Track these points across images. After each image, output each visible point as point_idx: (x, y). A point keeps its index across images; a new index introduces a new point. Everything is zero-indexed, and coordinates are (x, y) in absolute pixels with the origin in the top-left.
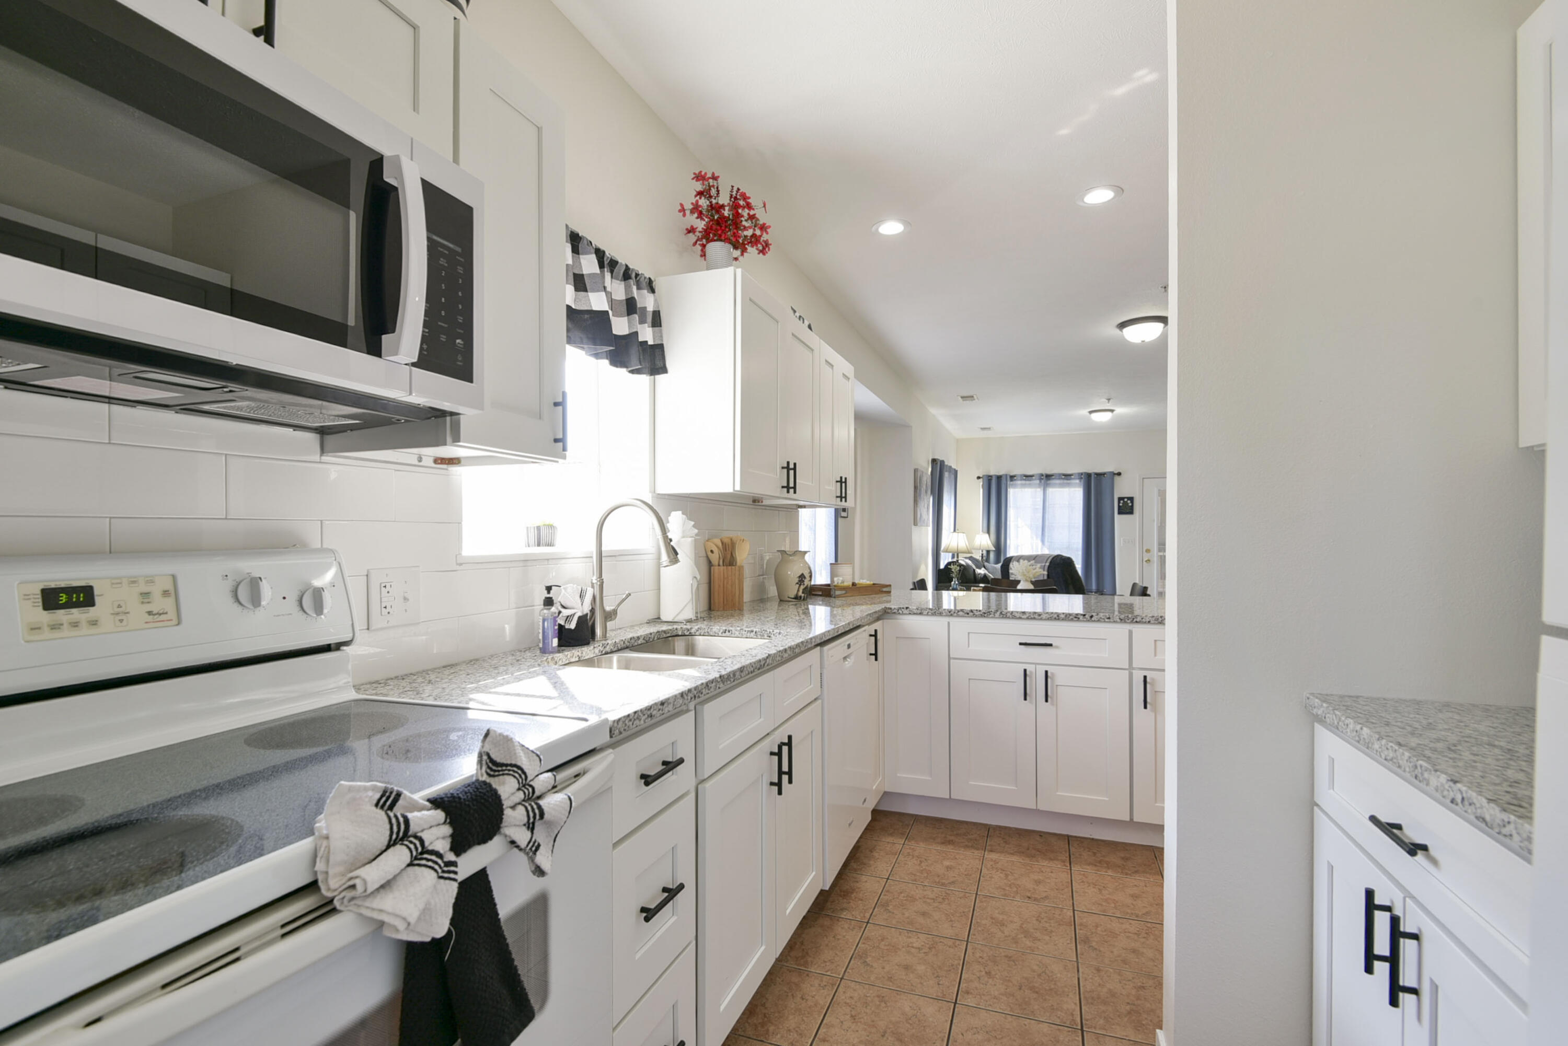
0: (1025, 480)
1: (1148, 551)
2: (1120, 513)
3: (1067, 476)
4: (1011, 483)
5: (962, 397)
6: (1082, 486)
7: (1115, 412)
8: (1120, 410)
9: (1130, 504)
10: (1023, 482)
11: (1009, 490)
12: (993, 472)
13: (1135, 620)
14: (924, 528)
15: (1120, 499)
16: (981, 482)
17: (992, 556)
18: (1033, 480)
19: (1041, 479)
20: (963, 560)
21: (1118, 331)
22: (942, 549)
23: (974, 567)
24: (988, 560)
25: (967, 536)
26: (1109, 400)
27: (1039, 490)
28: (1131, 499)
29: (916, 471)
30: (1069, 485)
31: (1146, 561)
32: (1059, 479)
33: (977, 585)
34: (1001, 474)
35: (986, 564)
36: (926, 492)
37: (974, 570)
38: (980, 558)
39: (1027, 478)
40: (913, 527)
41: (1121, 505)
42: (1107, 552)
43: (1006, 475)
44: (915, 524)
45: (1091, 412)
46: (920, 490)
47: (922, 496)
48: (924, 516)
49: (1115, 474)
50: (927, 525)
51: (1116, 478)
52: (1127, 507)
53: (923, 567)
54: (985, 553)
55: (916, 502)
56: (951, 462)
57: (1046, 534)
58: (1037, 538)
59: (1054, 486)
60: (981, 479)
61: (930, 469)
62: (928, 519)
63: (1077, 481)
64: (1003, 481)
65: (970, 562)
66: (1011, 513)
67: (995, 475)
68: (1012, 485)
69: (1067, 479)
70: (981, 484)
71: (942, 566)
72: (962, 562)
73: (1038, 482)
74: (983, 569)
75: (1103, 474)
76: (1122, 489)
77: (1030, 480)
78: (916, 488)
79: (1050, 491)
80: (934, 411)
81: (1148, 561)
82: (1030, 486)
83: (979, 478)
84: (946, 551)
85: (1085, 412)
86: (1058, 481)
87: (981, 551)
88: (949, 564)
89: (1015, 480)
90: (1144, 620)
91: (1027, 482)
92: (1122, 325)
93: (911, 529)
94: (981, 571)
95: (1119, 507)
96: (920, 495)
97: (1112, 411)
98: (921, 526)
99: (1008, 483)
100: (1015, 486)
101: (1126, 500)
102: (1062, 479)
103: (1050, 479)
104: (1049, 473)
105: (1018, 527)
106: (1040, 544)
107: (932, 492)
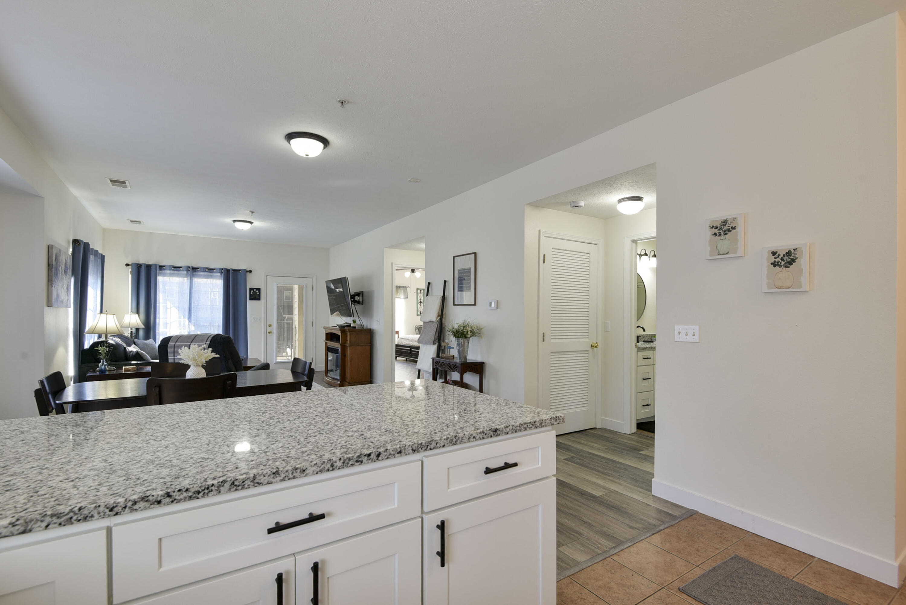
0: (173, 270)
1: (270, 326)
2: (251, 299)
3: (210, 270)
4: (161, 271)
5: (111, 181)
6: (222, 279)
7: (253, 224)
8: (257, 224)
9: (258, 293)
10: (172, 272)
11: (158, 277)
12: (143, 260)
13: (429, 447)
14: (62, 310)
15: (251, 289)
16: (129, 269)
17: (141, 333)
18: (181, 270)
19: (188, 271)
20: (112, 340)
21: (284, 143)
22: (87, 329)
23: (124, 345)
24: (137, 336)
25: (116, 316)
26: (252, 212)
27: (186, 279)
28: (259, 290)
29: (50, 248)
30: (211, 277)
31: (269, 333)
32: (203, 271)
33: (129, 362)
34: (150, 263)
35: (136, 340)
36: (66, 272)
37: (125, 348)
38: (129, 335)
39: (175, 269)
40: (46, 308)
41: (252, 293)
42: (241, 327)
43: (156, 265)
44: (49, 304)
45: (235, 221)
46: (57, 269)
47: (60, 275)
48: (63, 296)
49: (247, 271)
50: (68, 306)
51: (248, 274)
52: (256, 295)
53: (61, 351)
54: (134, 330)
55: (50, 281)
56: (96, 245)
57: (192, 314)
58: (184, 318)
59: (199, 277)
60: (130, 267)
61: (71, 250)
62: (68, 300)
63: (219, 274)
64: (153, 269)
65: (119, 340)
66: (161, 297)
67: (145, 264)
68: (161, 273)
69: (210, 272)
70: (130, 270)
71: (87, 346)
72: (111, 342)
73: (185, 272)
74: (133, 345)
75: (239, 271)
76: (252, 282)
77: (179, 271)
78: (49, 266)
79: (196, 280)
80: (75, 192)
81: (270, 332)
82: (178, 275)
83: (127, 265)
84: (92, 332)
85: (229, 220)
86: (202, 273)
87: (130, 329)
88: (95, 344)
89: (164, 269)
90: (438, 445)
91: (175, 272)
92: (290, 136)
93: (44, 308)
94: (133, 349)
95: (250, 294)
96: (56, 274)
97: (251, 223)
98: (58, 307)
99: (158, 271)
100: (164, 275)
101: (255, 290)
102: (206, 271)
103: (195, 271)
104: (195, 265)
105: (167, 308)
106: (187, 321)
107: (74, 273)
